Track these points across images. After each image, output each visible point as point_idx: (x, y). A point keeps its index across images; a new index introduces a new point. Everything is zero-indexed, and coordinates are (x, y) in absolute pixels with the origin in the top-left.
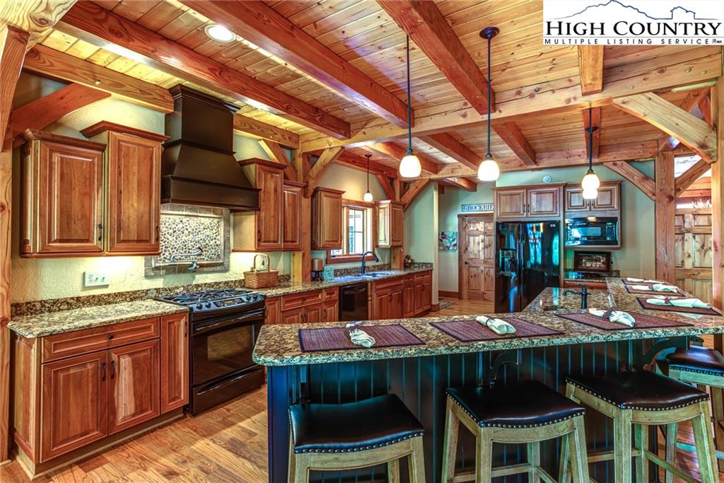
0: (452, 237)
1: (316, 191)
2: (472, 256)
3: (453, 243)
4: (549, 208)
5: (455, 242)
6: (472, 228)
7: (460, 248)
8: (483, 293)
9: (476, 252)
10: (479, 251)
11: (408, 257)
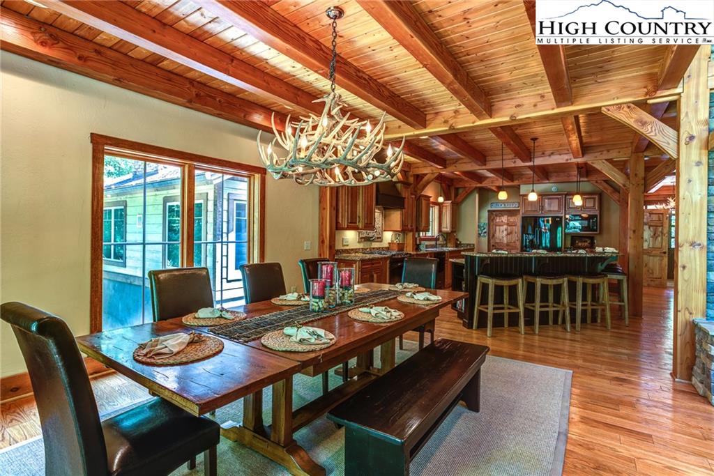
0: (483, 226)
1: (420, 197)
2: (498, 241)
4: (556, 209)
5: (485, 230)
6: (498, 221)
7: (489, 235)
9: (501, 238)
10: (503, 237)
11: (457, 240)
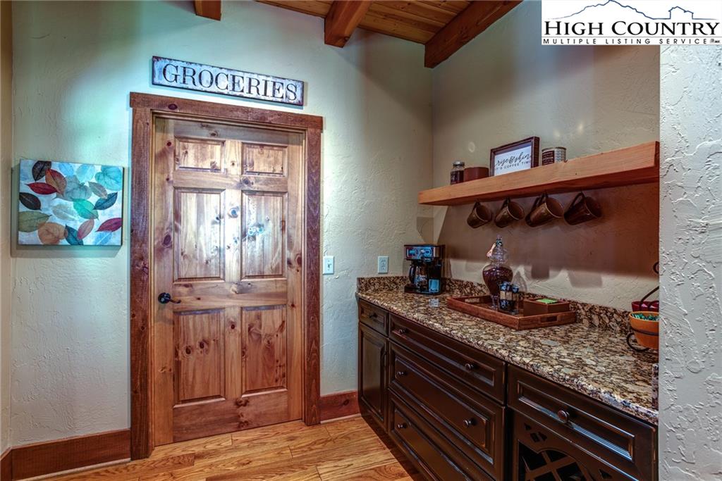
0: (97, 188)
2: (190, 270)
3: (103, 216)
5: (114, 211)
7: (137, 239)
8: (238, 404)
9: (207, 252)
10: (220, 250)
